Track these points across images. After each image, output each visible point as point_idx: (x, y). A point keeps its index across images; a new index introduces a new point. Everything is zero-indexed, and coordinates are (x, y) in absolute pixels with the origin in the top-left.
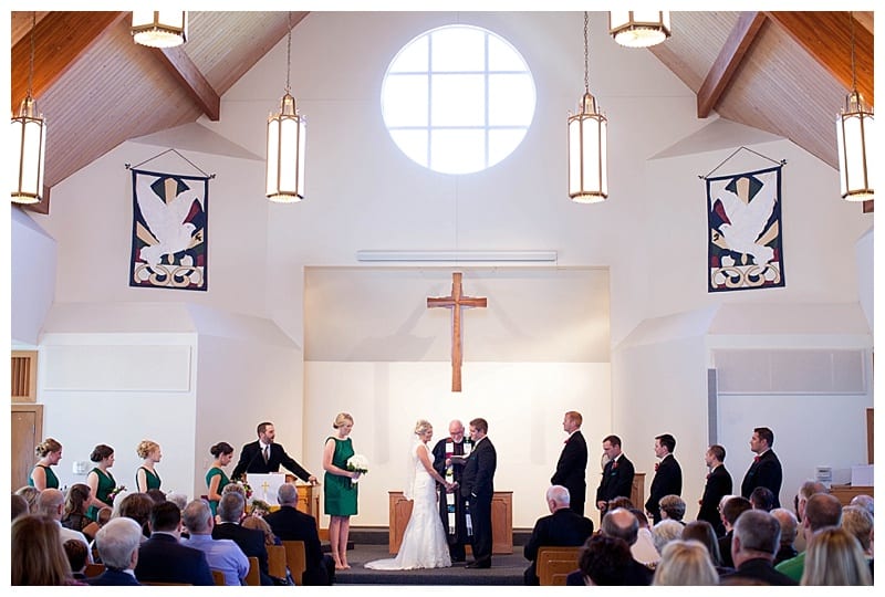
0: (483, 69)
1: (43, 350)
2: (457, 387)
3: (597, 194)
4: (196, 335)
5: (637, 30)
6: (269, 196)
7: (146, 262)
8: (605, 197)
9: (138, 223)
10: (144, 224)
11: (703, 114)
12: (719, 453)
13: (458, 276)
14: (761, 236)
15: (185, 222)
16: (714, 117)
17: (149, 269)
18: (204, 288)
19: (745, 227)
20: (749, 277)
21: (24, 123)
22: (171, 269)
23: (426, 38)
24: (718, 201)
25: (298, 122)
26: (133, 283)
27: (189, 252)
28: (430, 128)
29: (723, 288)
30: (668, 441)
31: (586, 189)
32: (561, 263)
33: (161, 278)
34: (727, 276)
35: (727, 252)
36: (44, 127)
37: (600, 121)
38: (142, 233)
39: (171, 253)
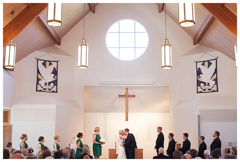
0: (134, 31)
1: (12, 109)
2: (127, 120)
3: (169, 66)
4: (55, 105)
5: (186, 22)
6: (78, 67)
7: (41, 85)
8: (171, 67)
9: (38, 74)
10: (40, 74)
11: (195, 44)
12: (203, 138)
13: (127, 89)
14: (211, 78)
15: (51, 74)
16: (198, 45)
17: (41, 87)
18: (57, 92)
19: (207, 75)
20: (208, 89)
21: (10, 46)
22: (47, 87)
23: (118, 23)
24: (199, 68)
25: (86, 46)
26: (37, 91)
27: (52, 82)
28: (119, 48)
29: (201, 92)
30: (186, 135)
31: (166, 65)
32: (156, 85)
33: (45, 89)
34: (202, 89)
35: (202, 82)
36: (15, 47)
37: (170, 46)
38: (39, 77)
39: (47, 82)
